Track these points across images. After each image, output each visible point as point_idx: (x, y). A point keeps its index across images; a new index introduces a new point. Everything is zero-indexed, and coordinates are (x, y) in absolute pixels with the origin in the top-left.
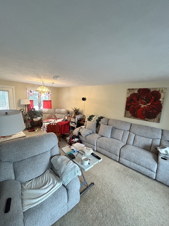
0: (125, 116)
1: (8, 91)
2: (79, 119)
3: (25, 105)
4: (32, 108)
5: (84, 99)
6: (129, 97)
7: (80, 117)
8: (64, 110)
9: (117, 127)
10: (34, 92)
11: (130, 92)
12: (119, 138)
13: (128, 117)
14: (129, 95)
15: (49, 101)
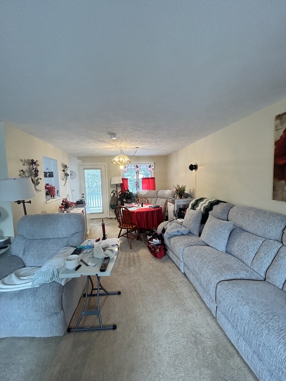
0: (275, 197)
1: (101, 169)
2: (181, 207)
3: (117, 185)
4: (126, 189)
5: (193, 167)
6: (281, 137)
7: (184, 203)
8: (170, 191)
9: (245, 226)
10: (129, 167)
11: (282, 123)
12: (244, 257)
13: (282, 200)
14: (281, 133)
15: (151, 178)
